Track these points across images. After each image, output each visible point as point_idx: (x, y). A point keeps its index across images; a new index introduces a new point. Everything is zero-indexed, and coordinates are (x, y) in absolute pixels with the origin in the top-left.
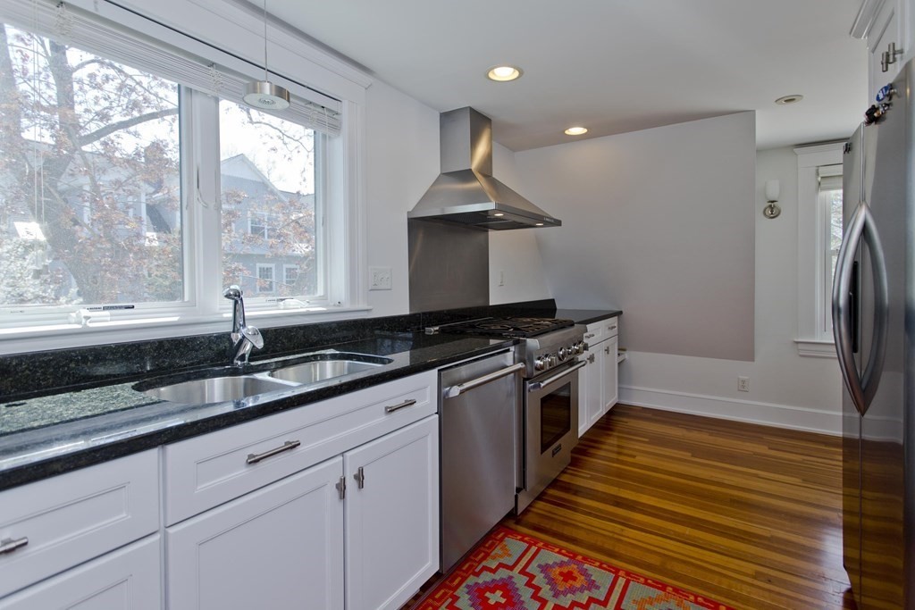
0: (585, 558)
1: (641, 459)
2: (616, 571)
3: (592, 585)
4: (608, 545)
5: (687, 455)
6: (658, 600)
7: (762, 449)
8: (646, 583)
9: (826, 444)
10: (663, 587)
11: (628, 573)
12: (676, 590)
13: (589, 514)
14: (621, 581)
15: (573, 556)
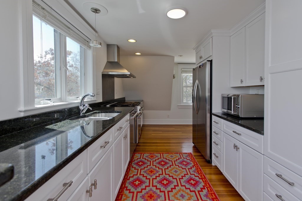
0: (153, 153)
1: (152, 135)
2: (160, 153)
3: (157, 156)
4: (156, 150)
5: (161, 132)
6: (169, 155)
7: (174, 129)
8: (166, 153)
9: (183, 126)
10: (169, 153)
11: (162, 153)
12: (171, 153)
13: (149, 146)
14: (162, 154)
15: (151, 153)
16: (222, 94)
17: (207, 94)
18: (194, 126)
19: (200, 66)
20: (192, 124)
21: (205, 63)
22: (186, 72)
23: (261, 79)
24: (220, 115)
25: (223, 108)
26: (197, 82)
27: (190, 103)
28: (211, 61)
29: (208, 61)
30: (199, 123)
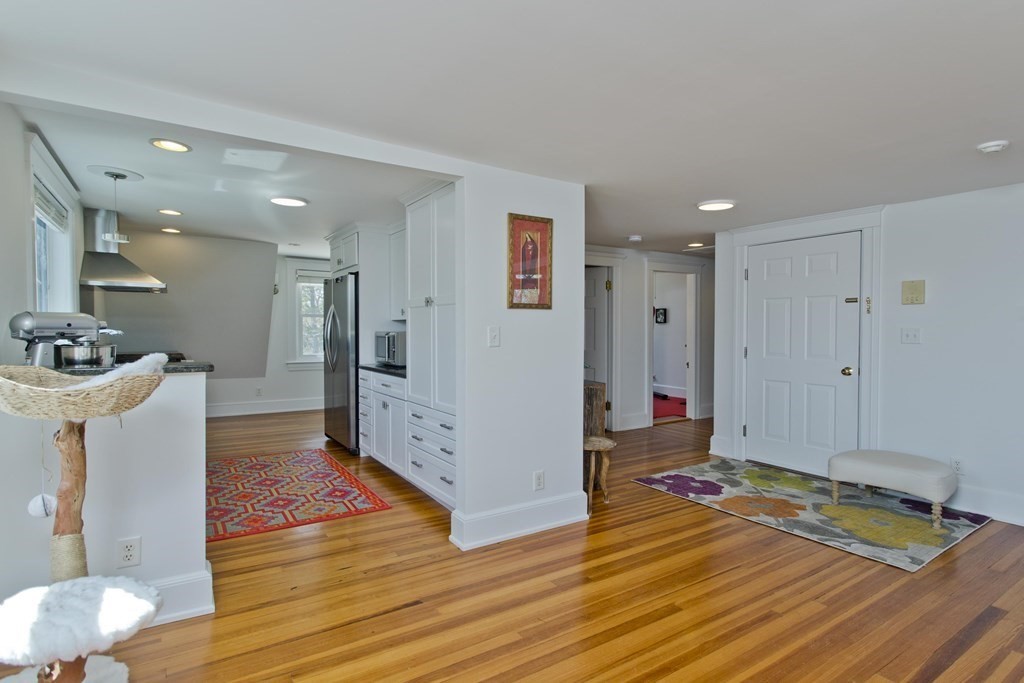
16: (376, 333)
17: (351, 333)
18: (327, 411)
19: (337, 279)
20: (323, 407)
21: (346, 277)
22: (309, 279)
23: (403, 312)
24: (374, 367)
25: (377, 355)
26: (332, 307)
27: (320, 356)
28: (356, 275)
29: (352, 274)
30: (336, 405)
